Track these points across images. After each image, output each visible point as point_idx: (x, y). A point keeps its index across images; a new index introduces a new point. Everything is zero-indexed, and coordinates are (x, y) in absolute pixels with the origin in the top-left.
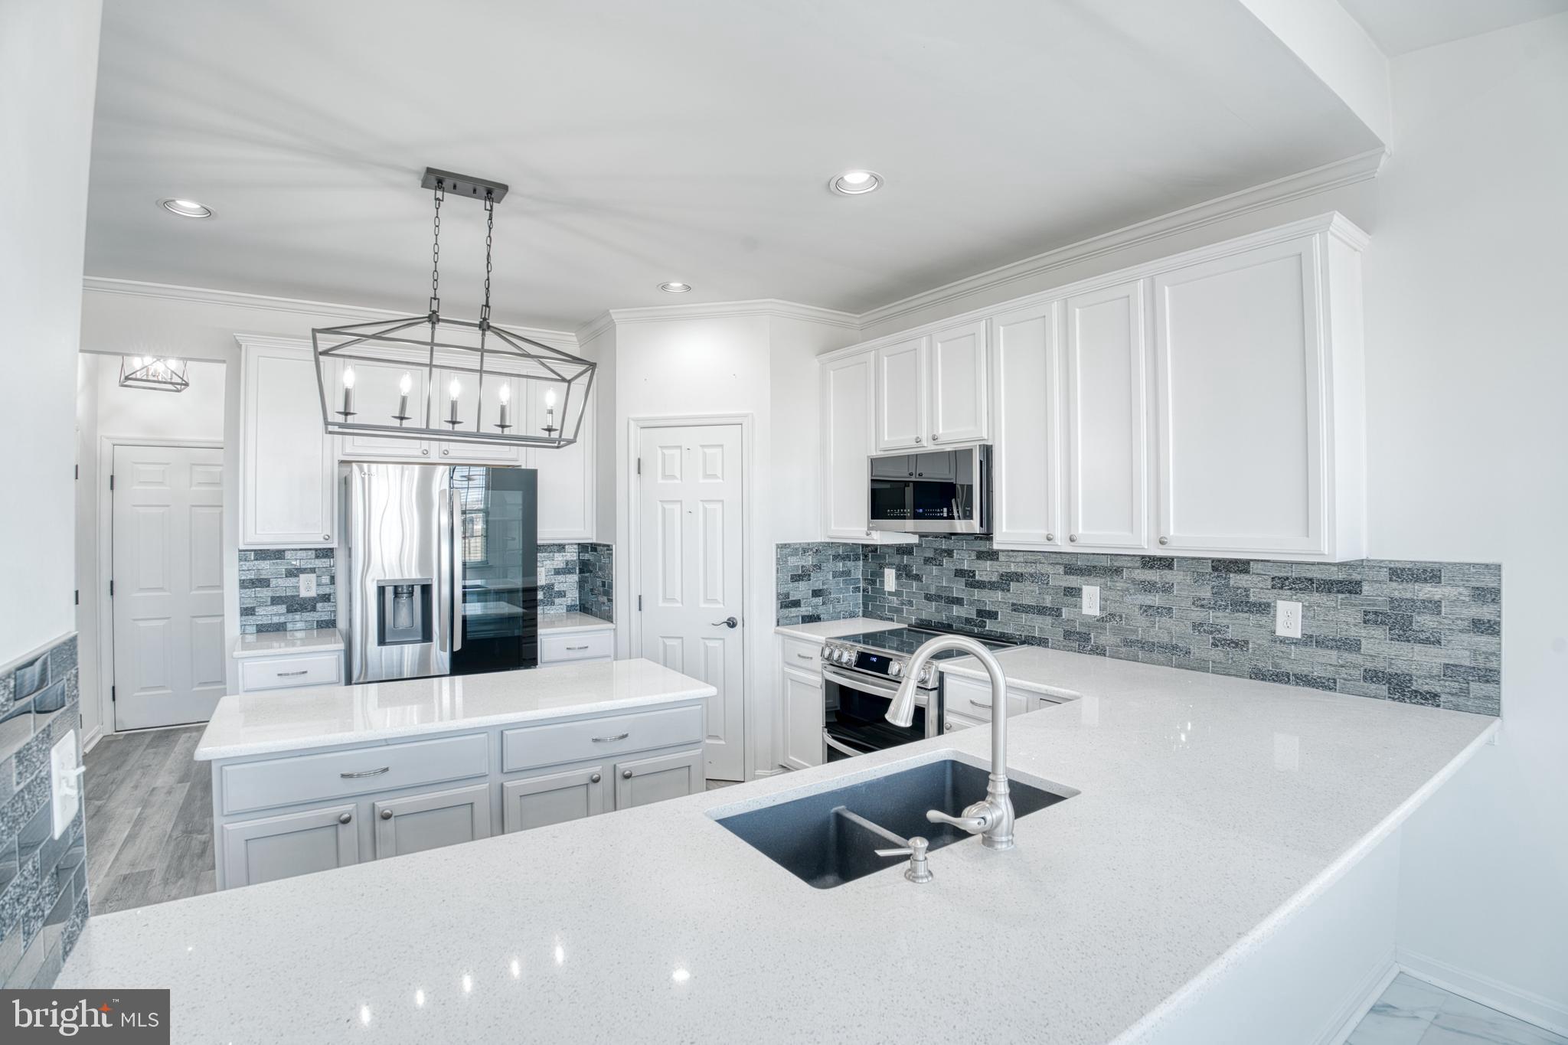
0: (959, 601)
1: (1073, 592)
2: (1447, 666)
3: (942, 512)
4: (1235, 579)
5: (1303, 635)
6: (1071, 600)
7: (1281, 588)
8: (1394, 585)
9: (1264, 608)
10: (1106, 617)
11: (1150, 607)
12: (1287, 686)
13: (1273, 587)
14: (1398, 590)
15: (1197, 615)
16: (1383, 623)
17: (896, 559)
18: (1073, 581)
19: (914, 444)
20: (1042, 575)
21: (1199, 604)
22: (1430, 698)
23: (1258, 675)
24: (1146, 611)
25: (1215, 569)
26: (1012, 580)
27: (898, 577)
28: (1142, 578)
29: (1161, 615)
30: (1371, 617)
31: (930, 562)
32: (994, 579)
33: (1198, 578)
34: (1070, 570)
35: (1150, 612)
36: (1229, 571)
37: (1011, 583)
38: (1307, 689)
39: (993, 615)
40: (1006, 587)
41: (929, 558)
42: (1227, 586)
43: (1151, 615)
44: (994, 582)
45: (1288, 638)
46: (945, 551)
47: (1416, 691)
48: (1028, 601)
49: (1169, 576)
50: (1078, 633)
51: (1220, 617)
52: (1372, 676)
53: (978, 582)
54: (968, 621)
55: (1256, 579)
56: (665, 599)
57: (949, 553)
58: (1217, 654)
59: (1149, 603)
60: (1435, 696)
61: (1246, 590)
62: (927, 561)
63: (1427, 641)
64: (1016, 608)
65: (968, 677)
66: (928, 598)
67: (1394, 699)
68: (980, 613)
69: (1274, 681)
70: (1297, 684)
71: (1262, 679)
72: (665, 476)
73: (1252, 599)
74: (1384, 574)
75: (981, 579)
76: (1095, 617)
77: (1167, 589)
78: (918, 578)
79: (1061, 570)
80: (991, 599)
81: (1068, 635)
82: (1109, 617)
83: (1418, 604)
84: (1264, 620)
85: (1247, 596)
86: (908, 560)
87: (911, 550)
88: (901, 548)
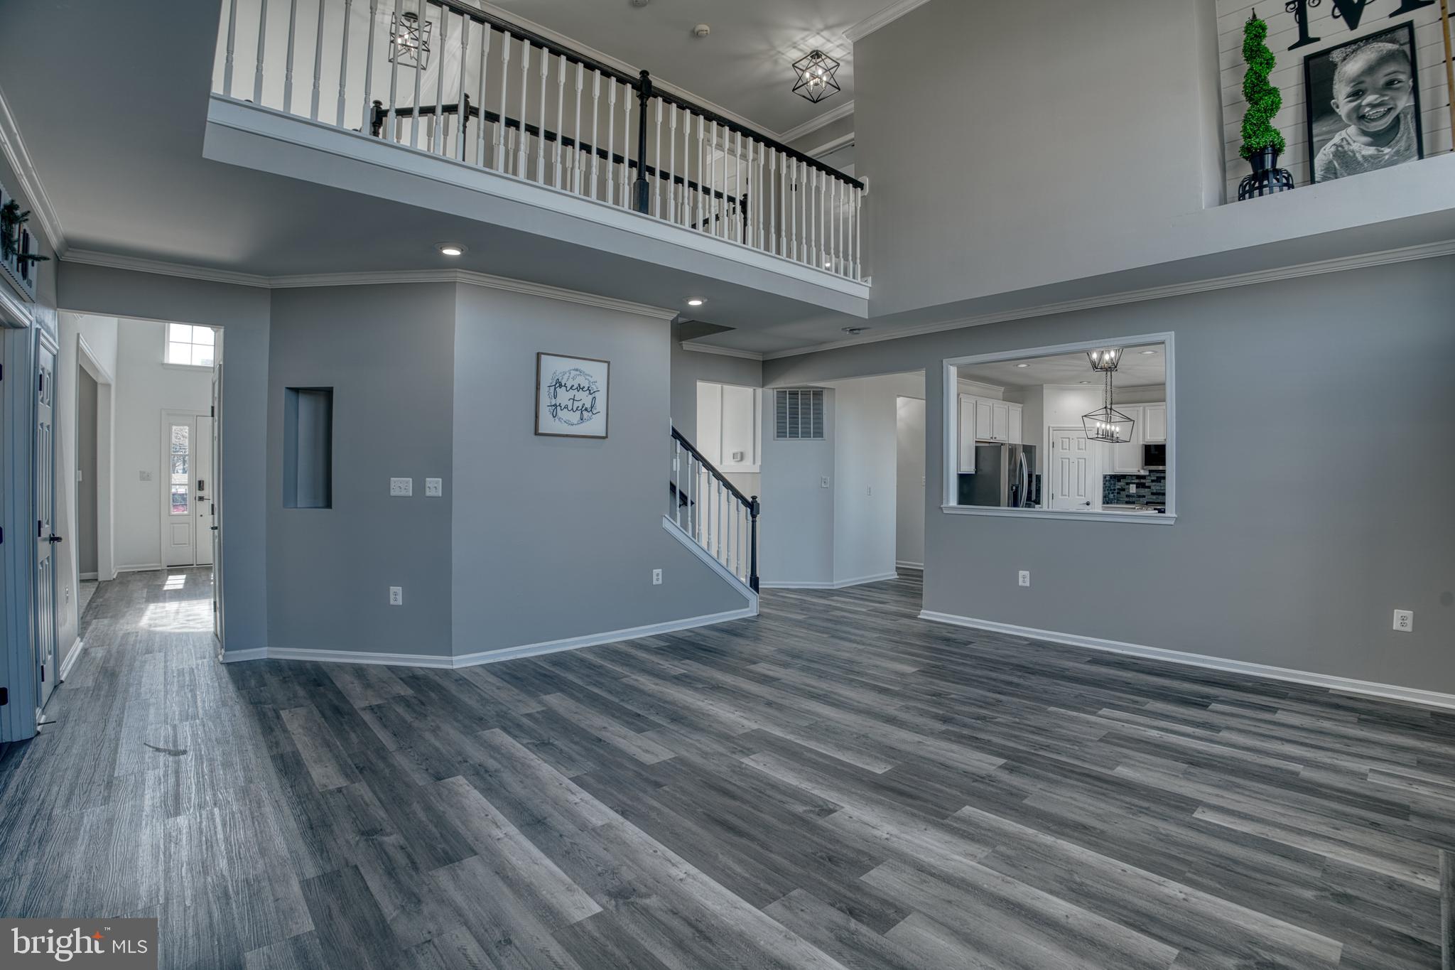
17: (1137, 481)
27: (1137, 487)
56: (1062, 495)
62: (1153, 481)
66: (1153, 494)
72: (1063, 449)
78: (1149, 487)
86: (1142, 481)
87: (1143, 477)
88: (1139, 477)
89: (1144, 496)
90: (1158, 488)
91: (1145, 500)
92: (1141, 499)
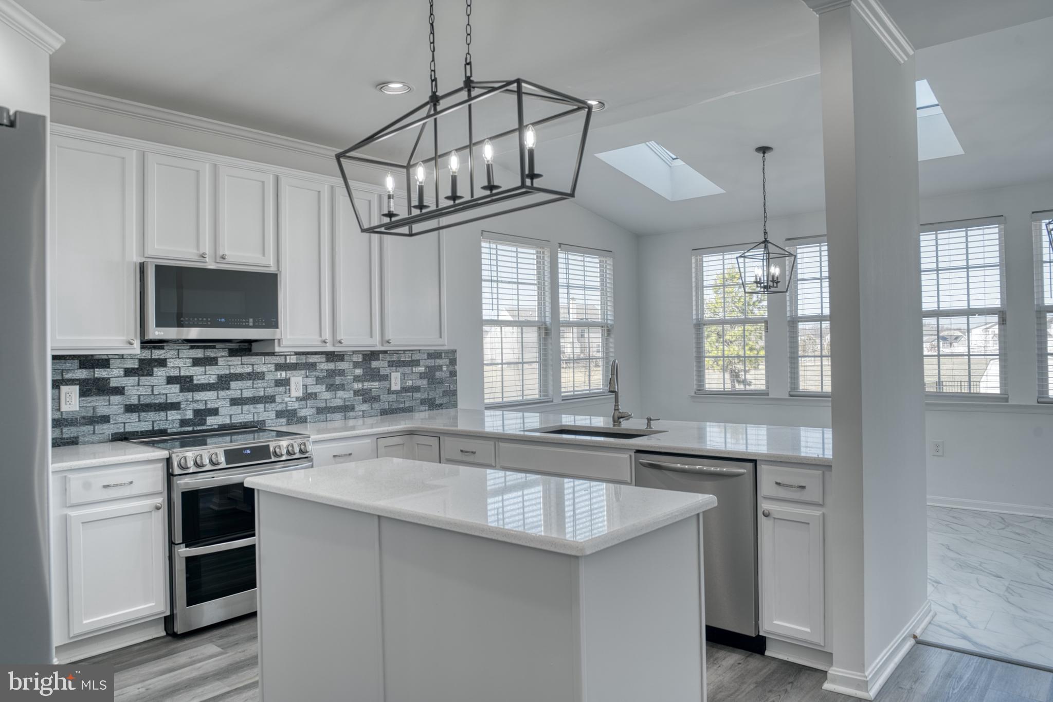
0: (175, 406)
1: (285, 383)
2: (444, 391)
3: (248, 322)
4: (375, 364)
5: (401, 388)
6: (282, 389)
7: (392, 366)
8: (429, 361)
9: (386, 378)
10: (306, 396)
11: (332, 385)
12: (397, 415)
13: (389, 366)
14: (431, 362)
15: (357, 386)
16: (426, 378)
17: (83, 374)
18: (282, 375)
19: (196, 258)
20: (259, 373)
21: (357, 379)
22: (440, 406)
23: (384, 412)
24: (330, 388)
25: (364, 359)
26: (232, 380)
27: (83, 394)
28: (326, 368)
29: (338, 389)
30: (423, 375)
31: (135, 373)
32: (212, 381)
33: (356, 365)
34: (279, 367)
35: (332, 388)
36: (370, 360)
37: (231, 382)
38: (403, 414)
39: (215, 412)
40: (225, 386)
41: (133, 369)
42: (370, 368)
43: (333, 391)
44: (213, 384)
45: (395, 391)
46: (156, 360)
47: (437, 405)
48: (247, 394)
49: (342, 366)
50: (288, 411)
51: (366, 385)
52: (423, 402)
53: (196, 385)
54: (183, 423)
55: (382, 362)
57: (162, 363)
58: (365, 407)
59: (331, 383)
60: (441, 405)
61: (379, 369)
62: (128, 372)
63: (439, 383)
64: (234, 402)
65: (335, 439)
66: (130, 409)
67: (431, 410)
68: (197, 412)
69: (391, 414)
70: (400, 413)
71: (387, 414)
73: (381, 373)
74: (425, 356)
75: (199, 382)
76: (299, 398)
77: (342, 373)
78: (119, 391)
79: (272, 367)
80: (208, 398)
81: (279, 414)
82: (308, 396)
83: (436, 367)
84: (385, 384)
85: (379, 372)
86: (100, 373)
87: (104, 363)
88: (88, 362)
89: (105, 419)
90: (144, 391)
91: (107, 430)
92: (99, 428)
